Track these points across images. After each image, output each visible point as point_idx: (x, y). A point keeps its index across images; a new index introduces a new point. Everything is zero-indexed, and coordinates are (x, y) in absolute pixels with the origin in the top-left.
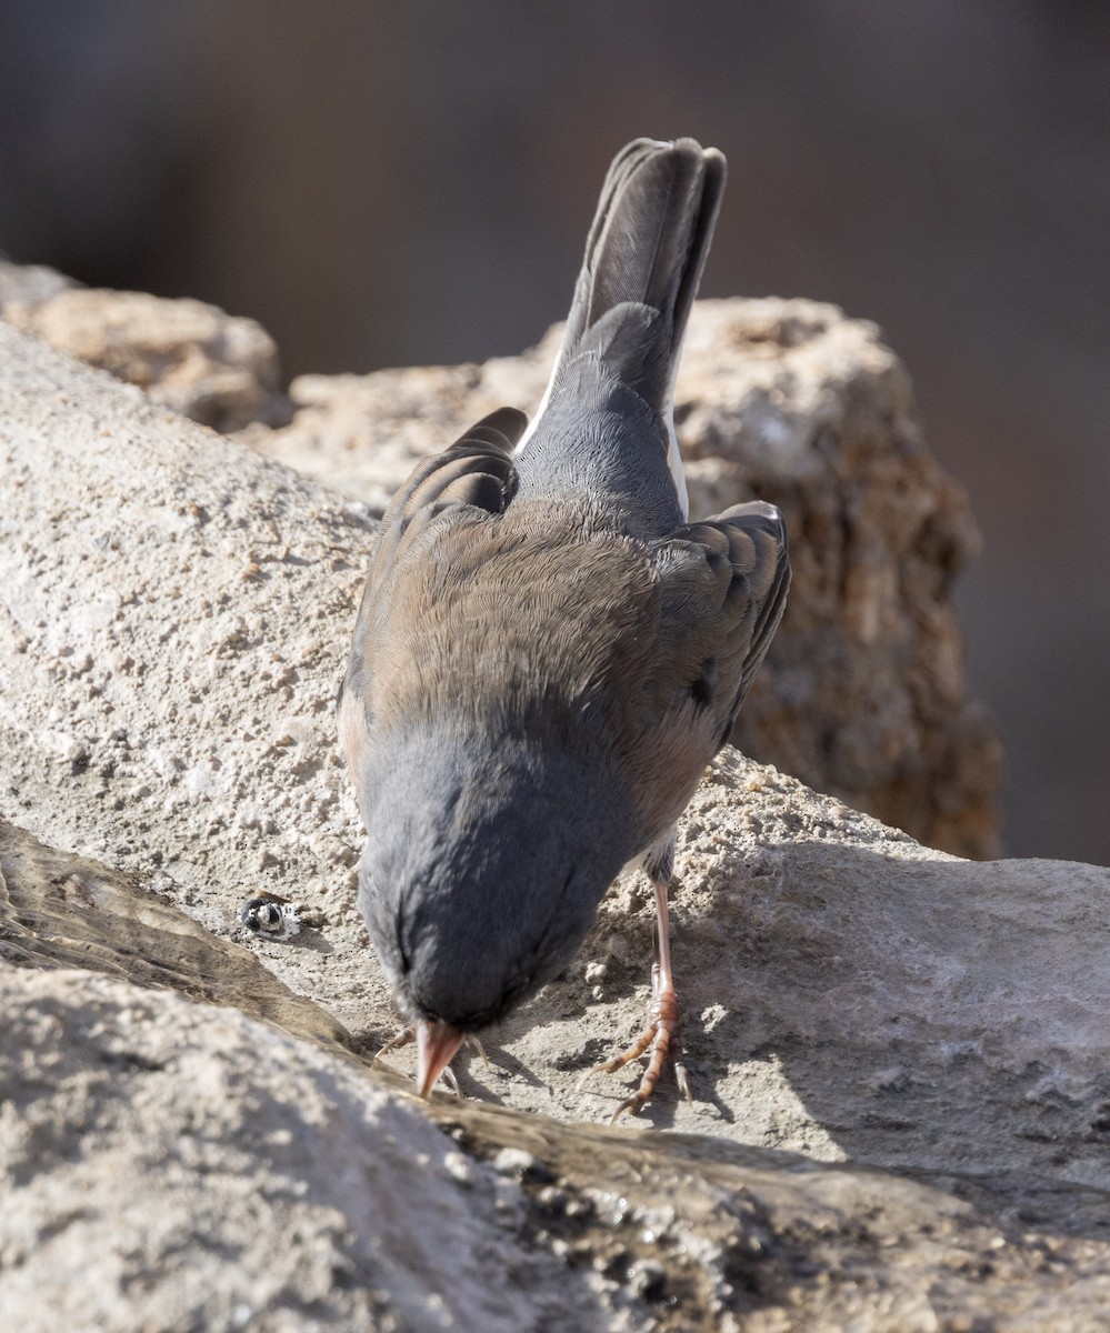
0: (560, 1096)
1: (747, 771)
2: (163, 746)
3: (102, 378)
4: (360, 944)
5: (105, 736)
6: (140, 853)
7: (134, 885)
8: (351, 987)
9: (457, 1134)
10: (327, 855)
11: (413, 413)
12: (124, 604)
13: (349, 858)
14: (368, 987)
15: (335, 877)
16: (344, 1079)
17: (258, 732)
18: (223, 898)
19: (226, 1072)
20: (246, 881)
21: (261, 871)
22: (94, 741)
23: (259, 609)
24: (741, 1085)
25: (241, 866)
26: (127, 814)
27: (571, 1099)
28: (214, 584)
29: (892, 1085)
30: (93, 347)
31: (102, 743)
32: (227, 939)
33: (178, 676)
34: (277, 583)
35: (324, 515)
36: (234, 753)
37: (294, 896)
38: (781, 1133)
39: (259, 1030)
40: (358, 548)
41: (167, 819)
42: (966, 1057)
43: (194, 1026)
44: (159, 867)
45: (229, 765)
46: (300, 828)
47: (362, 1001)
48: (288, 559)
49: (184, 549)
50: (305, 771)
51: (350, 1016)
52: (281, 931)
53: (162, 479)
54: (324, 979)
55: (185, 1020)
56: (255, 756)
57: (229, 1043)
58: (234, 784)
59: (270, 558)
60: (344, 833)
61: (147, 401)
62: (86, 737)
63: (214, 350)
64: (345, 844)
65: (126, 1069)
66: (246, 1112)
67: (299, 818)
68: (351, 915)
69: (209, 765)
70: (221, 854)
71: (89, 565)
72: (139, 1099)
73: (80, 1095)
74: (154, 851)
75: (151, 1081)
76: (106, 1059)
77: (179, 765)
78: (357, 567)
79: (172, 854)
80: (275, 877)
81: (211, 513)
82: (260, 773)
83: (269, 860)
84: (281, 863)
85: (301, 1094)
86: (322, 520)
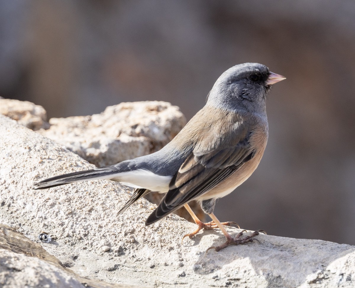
0: (109, 277)
1: (150, 205)
2: (21, 200)
3: (8, 118)
4: (65, 243)
5: (8, 198)
6: (16, 223)
7: (15, 230)
8: (63, 253)
9: (86, 285)
10: (57, 224)
11: (76, 126)
12: (12, 169)
13: (62, 225)
14: (66, 253)
15: (59, 229)
16: (61, 273)
17: (42, 197)
18: (34, 233)
19: (35, 272)
20: (39, 229)
21: (43, 227)
22: (6, 199)
23: (42, 170)
24: (148, 274)
25: (38, 226)
26: (13, 215)
27: (111, 277)
28: (32, 164)
29: (182, 274)
30: (6, 112)
31: (8, 199)
32: (35, 242)
33: (24, 184)
34: (46, 164)
35: (57, 149)
36: (37, 201)
37: (50, 233)
38: (157, 285)
39: (42, 262)
40: (64, 156)
41: (22, 216)
42: (198, 268)
43: (28, 262)
44: (20, 226)
45: (36, 204)
46: (51, 218)
47: (65, 256)
48: (49, 158)
49: (26, 156)
50: (53, 205)
51: (63, 259)
52: (47, 241)
53: (21, 141)
54: (57, 251)
55: (26, 260)
56: (42, 202)
57: (36, 265)
58: (37, 208)
59: (45, 158)
60: (61, 219)
61: (18, 124)
62: (4, 198)
63: (32, 113)
64: (61, 221)
65: (13, 271)
66: (40, 281)
67: (51, 216)
68: (63, 237)
69: (32, 204)
70: (34, 223)
71: (5, 160)
72: (16, 278)
73: (3, 277)
74: (19, 223)
75: (18, 274)
76: (9, 269)
77: (25, 204)
78: (64, 160)
79: (23, 224)
80: (46, 229)
81: (32, 148)
82: (43, 206)
83: (45, 225)
84: (47, 226)
85: (52, 277)
86: (56, 150)
